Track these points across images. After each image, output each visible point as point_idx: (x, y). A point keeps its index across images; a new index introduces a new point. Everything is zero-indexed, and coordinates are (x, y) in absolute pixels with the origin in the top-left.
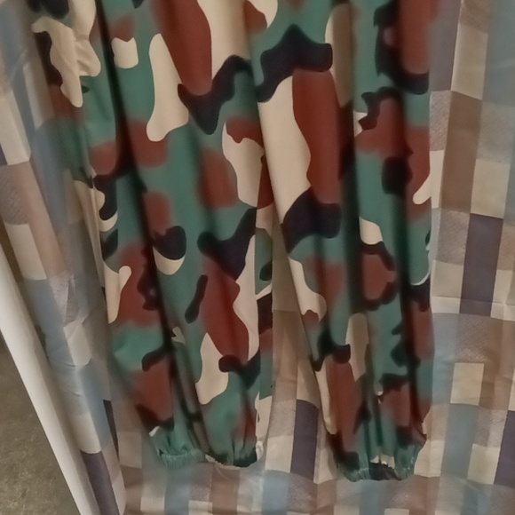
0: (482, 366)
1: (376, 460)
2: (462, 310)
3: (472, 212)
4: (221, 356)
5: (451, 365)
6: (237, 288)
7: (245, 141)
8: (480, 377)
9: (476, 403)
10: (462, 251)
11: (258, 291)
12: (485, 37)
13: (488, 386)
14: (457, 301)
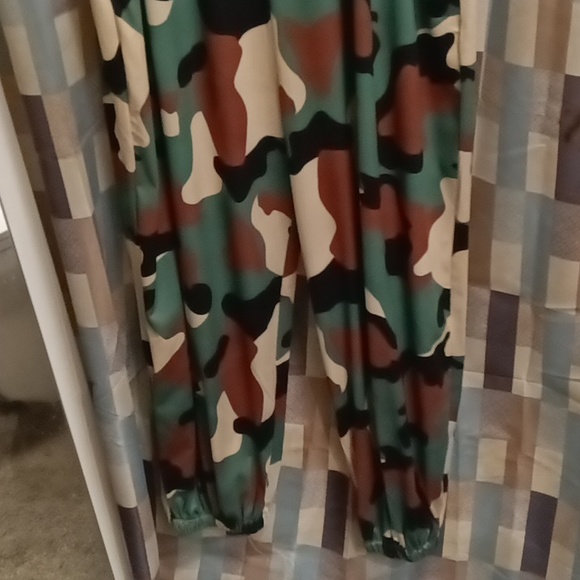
0: (505, 443)
1: (388, 534)
2: (486, 386)
3: (493, 289)
4: (236, 417)
5: (475, 440)
6: (255, 349)
7: (275, 213)
8: (503, 454)
9: (500, 481)
10: (484, 326)
11: (279, 356)
12: (496, 127)
13: (511, 464)
14: (481, 376)
